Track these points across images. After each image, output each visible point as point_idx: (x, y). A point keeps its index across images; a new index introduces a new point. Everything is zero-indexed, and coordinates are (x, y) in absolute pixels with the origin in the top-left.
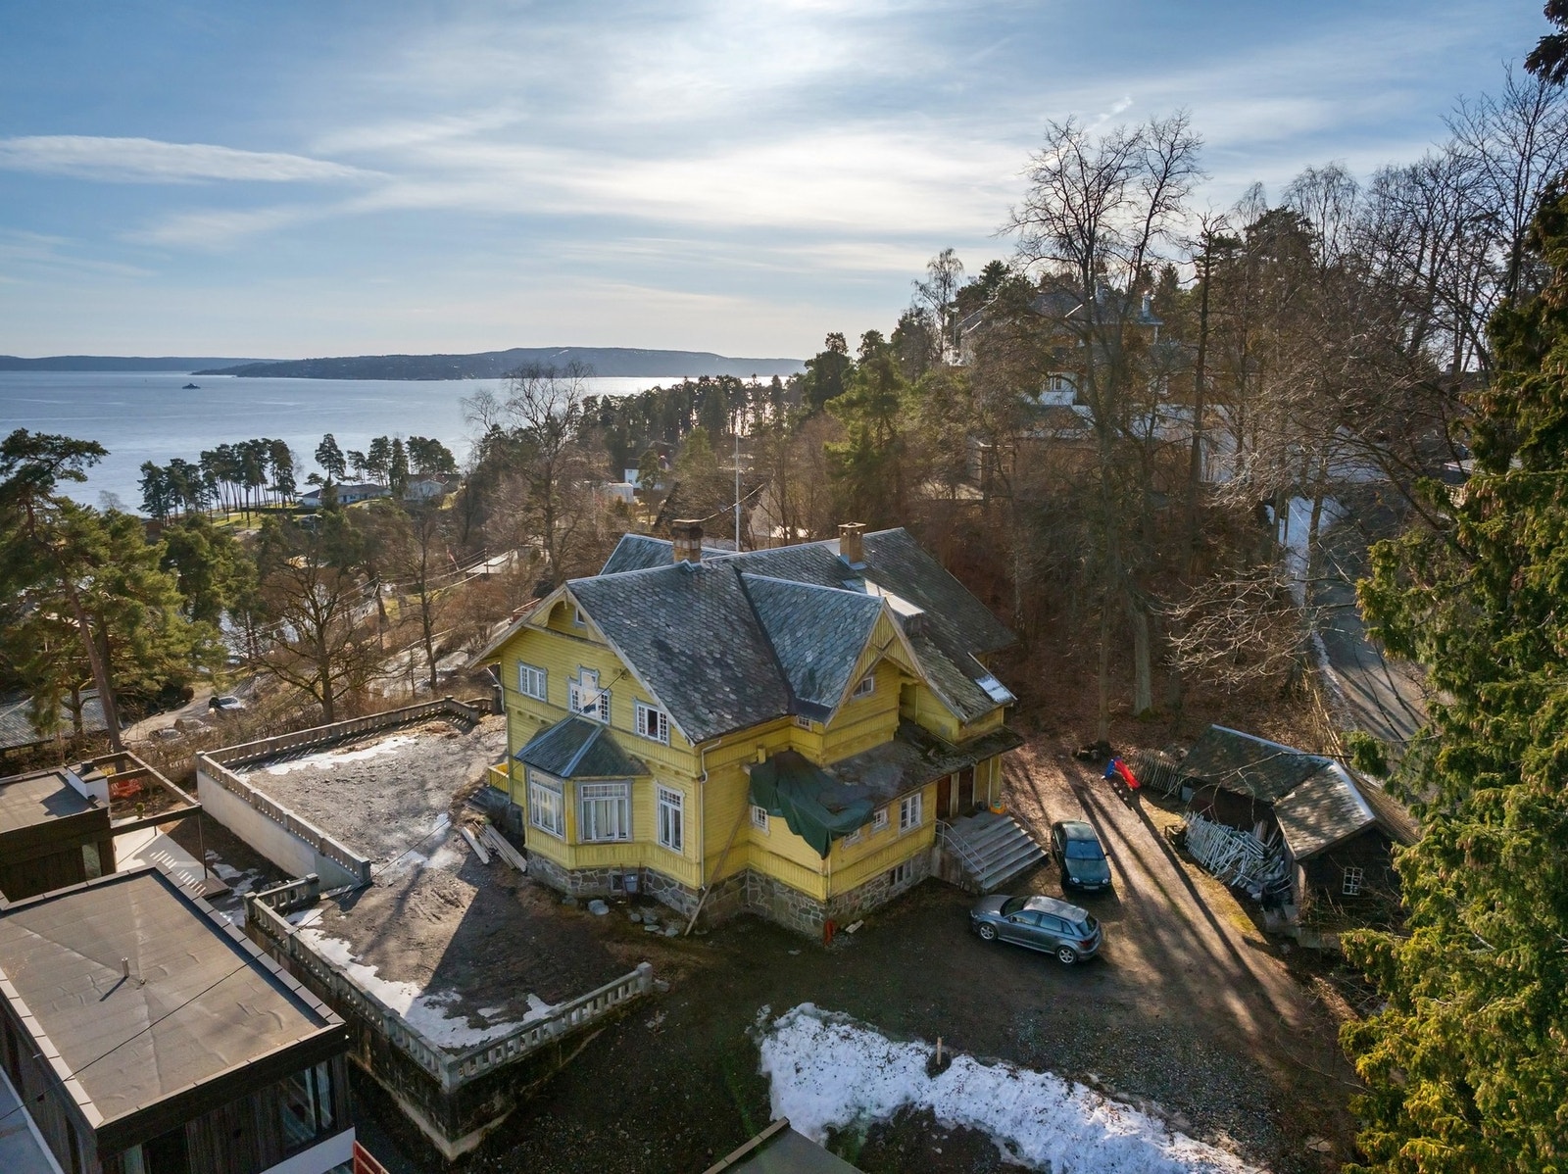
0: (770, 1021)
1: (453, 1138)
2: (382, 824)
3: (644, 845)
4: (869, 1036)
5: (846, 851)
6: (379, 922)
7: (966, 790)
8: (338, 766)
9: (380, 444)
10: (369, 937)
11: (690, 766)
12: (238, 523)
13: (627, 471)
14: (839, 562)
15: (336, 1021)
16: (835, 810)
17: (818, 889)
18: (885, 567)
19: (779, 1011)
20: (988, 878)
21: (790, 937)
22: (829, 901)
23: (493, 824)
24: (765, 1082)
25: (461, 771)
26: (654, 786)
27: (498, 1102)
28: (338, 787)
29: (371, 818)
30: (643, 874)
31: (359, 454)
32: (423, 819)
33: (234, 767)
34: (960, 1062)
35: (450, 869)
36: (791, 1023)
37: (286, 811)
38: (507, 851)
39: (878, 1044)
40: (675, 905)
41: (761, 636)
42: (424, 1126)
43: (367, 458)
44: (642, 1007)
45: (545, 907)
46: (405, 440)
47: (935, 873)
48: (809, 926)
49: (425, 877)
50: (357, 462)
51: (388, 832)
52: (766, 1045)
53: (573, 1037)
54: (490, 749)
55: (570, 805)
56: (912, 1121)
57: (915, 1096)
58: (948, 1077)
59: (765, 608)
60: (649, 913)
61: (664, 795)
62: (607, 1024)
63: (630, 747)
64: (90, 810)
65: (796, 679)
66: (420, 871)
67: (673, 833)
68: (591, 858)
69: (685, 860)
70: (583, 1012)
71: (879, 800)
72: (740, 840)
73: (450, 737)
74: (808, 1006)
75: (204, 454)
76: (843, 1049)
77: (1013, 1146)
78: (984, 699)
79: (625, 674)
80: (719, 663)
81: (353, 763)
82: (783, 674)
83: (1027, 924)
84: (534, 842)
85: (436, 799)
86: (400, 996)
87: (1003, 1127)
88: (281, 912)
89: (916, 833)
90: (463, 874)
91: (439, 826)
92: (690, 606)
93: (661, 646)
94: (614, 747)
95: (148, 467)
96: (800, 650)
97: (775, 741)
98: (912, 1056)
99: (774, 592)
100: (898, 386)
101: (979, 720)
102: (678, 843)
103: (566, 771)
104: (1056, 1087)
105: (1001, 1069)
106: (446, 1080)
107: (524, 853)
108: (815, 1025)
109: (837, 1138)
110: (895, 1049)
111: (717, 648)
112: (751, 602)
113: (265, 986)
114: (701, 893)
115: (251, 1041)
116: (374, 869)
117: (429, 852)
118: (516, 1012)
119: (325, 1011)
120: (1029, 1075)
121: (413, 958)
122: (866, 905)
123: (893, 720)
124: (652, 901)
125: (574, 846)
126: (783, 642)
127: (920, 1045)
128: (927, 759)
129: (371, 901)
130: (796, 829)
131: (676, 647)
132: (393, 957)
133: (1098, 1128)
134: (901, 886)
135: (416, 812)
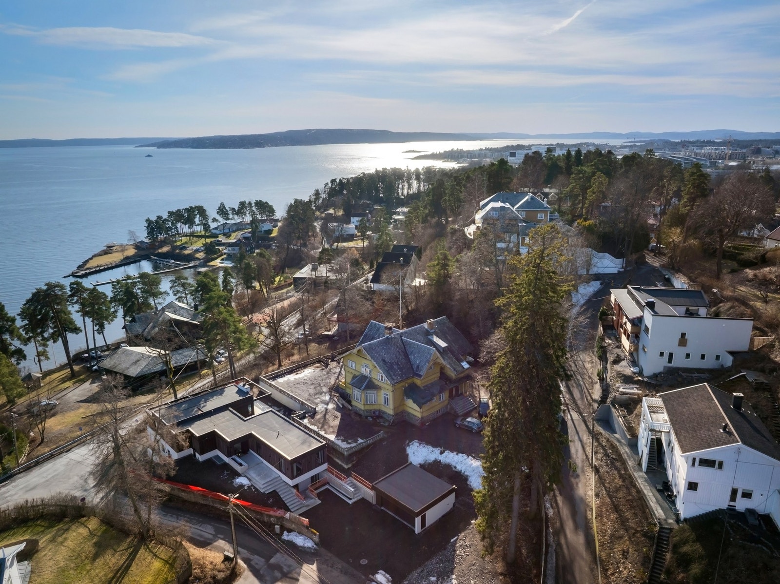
0: (408, 443)
1: (347, 464)
2: (313, 396)
3: (380, 405)
4: (429, 447)
5: (426, 407)
6: (321, 421)
7: (457, 390)
8: (296, 379)
9: (242, 204)
10: (320, 425)
11: (391, 388)
12: (186, 243)
13: (352, 218)
14: (427, 330)
15: (324, 442)
16: (423, 398)
17: (419, 415)
18: (439, 330)
19: (410, 441)
20: (460, 412)
21: (413, 426)
22: (422, 418)
23: (341, 397)
24: (408, 455)
25: (328, 381)
26: (382, 392)
27: (355, 458)
28: (298, 386)
29: (310, 395)
30: (380, 411)
31: (234, 209)
32: (323, 395)
33: (269, 379)
34: (446, 452)
35: (334, 408)
36: (413, 444)
37: (291, 394)
38: (346, 404)
39: (431, 448)
40: (387, 418)
41: (406, 356)
42: (340, 463)
43: (237, 209)
44: (381, 440)
45: (358, 418)
46: (253, 202)
47: (448, 411)
48: (417, 423)
49: (328, 411)
50: (233, 212)
51: (316, 399)
52: (408, 448)
53: (368, 446)
54: (334, 374)
55: (363, 396)
56: (437, 463)
57: (437, 458)
58: (444, 455)
59: (407, 348)
60: (381, 420)
61: (385, 394)
62: (374, 444)
63: (376, 383)
64: (248, 396)
65: (415, 367)
66: (326, 409)
67: (387, 401)
68: (367, 407)
69: (390, 409)
70: (370, 441)
71: (433, 395)
72: (402, 404)
73: (322, 369)
74: (416, 441)
75: (169, 212)
76: (424, 449)
77: (455, 467)
78: (462, 368)
79: (375, 367)
80: (397, 364)
81: (299, 378)
82: (412, 366)
83: (466, 423)
84: (353, 403)
85: (325, 389)
86: (332, 437)
87: (454, 464)
88: (300, 419)
89: (443, 402)
90: (337, 410)
91: (327, 398)
92: (390, 348)
93: (384, 361)
94: (373, 383)
95: (148, 220)
96: (416, 360)
97: (410, 381)
98: (437, 451)
99: (410, 344)
100: (449, 260)
101: (461, 373)
102: (388, 404)
103: (362, 388)
104: (465, 456)
105: (455, 453)
106: (346, 453)
107: (351, 405)
108: (418, 444)
109: (422, 466)
110: (434, 449)
111: (396, 360)
112: (404, 346)
113: (307, 436)
114: (393, 416)
115: (310, 446)
116: (317, 409)
117: (327, 404)
118: (356, 441)
119: (321, 440)
120: (460, 455)
121: (331, 430)
122: (431, 419)
123: (439, 374)
124: (382, 417)
125: (364, 405)
126: (412, 357)
127: (439, 448)
128: (446, 384)
129: (318, 417)
130: (414, 402)
131: (387, 360)
132: (327, 430)
133: (472, 464)
134: (439, 414)
135: (321, 393)
